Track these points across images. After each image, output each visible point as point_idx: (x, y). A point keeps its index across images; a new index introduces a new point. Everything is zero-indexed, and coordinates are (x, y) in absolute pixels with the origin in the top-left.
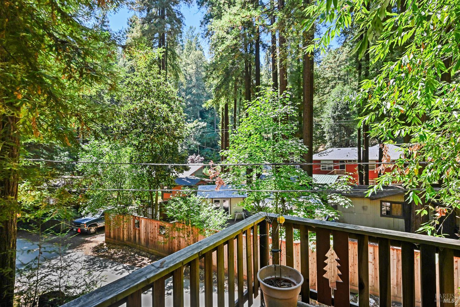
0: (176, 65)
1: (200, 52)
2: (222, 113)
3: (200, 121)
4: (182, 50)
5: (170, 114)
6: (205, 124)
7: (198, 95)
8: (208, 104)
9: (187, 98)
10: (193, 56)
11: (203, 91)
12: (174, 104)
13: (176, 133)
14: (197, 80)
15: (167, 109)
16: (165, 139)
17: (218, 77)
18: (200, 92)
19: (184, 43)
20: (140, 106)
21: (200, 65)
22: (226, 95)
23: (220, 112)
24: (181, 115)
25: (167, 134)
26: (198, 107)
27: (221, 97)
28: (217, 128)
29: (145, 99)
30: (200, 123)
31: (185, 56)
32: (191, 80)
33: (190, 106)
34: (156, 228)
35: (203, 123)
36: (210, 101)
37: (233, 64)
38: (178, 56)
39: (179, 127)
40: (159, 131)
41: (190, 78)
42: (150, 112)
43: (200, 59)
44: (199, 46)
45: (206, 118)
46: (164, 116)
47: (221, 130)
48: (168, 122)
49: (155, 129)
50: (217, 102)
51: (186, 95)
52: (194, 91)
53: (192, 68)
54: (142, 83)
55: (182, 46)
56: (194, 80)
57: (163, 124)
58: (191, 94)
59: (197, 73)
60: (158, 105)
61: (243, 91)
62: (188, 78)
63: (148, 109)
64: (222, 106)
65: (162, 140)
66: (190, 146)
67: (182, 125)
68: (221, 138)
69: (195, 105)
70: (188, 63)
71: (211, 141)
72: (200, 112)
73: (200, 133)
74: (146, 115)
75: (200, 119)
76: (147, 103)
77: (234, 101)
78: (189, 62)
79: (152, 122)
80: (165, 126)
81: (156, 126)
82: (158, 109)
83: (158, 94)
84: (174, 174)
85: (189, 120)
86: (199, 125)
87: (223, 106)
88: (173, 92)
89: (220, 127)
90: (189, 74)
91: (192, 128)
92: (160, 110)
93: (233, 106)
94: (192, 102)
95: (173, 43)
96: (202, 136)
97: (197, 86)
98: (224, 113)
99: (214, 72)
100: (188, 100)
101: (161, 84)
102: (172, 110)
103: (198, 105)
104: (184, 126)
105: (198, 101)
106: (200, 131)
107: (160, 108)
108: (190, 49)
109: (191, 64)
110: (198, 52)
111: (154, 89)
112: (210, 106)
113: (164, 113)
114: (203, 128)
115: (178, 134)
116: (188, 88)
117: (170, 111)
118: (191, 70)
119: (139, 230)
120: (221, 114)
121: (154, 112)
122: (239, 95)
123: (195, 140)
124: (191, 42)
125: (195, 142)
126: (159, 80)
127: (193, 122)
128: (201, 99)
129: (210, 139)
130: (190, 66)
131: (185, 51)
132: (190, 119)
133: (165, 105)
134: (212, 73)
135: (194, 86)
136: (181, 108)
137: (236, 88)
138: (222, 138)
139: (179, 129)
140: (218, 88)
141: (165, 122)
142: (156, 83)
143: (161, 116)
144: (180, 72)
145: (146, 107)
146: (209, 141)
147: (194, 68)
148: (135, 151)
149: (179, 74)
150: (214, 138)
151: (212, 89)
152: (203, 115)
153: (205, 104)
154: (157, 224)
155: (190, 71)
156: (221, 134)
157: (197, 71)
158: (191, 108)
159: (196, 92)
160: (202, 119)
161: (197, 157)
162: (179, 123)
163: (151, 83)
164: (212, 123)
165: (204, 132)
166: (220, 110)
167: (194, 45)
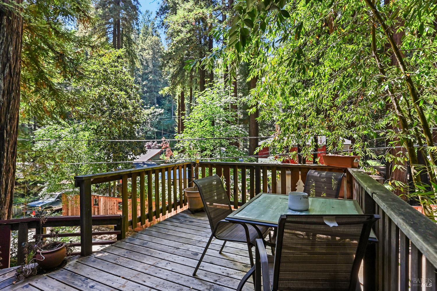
0: (132, 51)
1: (157, 38)
2: (179, 101)
3: (157, 108)
4: (138, 34)
5: (128, 101)
6: (162, 111)
7: (155, 82)
8: (165, 91)
9: (144, 83)
10: (149, 42)
11: (160, 78)
12: (132, 91)
13: (134, 118)
14: (154, 66)
15: (125, 96)
16: (122, 124)
17: (174, 66)
18: (157, 78)
19: (140, 27)
20: (99, 92)
21: (157, 51)
22: (182, 83)
23: (176, 99)
24: (138, 101)
25: (125, 119)
26: (155, 93)
27: (177, 85)
28: (174, 115)
29: (103, 86)
30: (157, 110)
31: (141, 41)
32: (148, 66)
33: (147, 92)
34: (115, 205)
35: (160, 109)
36: (166, 88)
37: (188, 55)
38: (134, 43)
39: (136, 113)
40: (117, 116)
41: (146, 63)
42: (108, 98)
43: (157, 45)
44: (155, 32)
45: (164, 104)
46: (122, 102)
47: (177, 116)
48: (126, 108)
49: (114, 114)
50: (173, 90)
51: (143, 81)
52: (151, 77)
53: (149, 53)
54: (100, 71)
55: (138, 30)
56: (151, 66)
57: (121, 110)
58: (148, 80)
59: (154, 58)
60: (116, 92)
61: (198, 80)
62: (144, 63)
63: (106, 95)
64: (178, 93)
65: (120, 124)
66: (146, 133)
67: (140, 111)
68: (177, 125)
69: (152, 91)
70: (144, 48)
71: (168, 128)
72: (157, 99)
73: (157, 120)
74: (104, 101)
75: (157, 105)
76: (106, 90)
77: (189, 90)
78: (146, 47)
79: (111, 107)
80: (123, 111)
81: (114, 112)
82: (116, 95)
83: (116, 81)
84: (132, 156)
85: (145, 106)
86: (155, 112)
87: (180, 94)
88: (130, 80)
89: (177, 114)
90: (146, 60)
91: (148, 115)
92: (118, 97)
93: (189, 94)
94: (148, 88)
95: (129, 29)
96: (159, 122)
97: (155, 73)
98: (180, 101)
99: (170, 62)
100: (144, 86)
101: (118, 72)
102: (129, 97)
103: (155, 91)
104: (141, 112)
105: (155, 88)
106: (157, 118)
107: (118, 95)
108: (146, 34)
109: (148, 49)
110: (155, 38)
111: (112, 77)
112: (166, 93)
113: (122, 100)
114: (160, 114)
115: (136, 119)
116: (144, 74)
117: (127, 98)
118: (148, 55)
119: (98, 208)
120: (177, 102)
121: (112, 98)
122: (194, 84)
123: (152, 126)
124: (148, 27)
125: (152, 129)
126: (117, 68)
127: (150, 108)
128: (158, 86)
129: (167, 125)
130: (147, 51)
131: (141, 35)
132: (147, 106)
133: (123, 93)
134: (168, 62)
135: (151, 72)
136: (138, 95)
137: (192, 77)
138: (179, 124)
139: (136, 115)
140: (174, 76)
141: (123, 108)
142: (113, 71)
143: (119, 102)
144: (136, 58)
145: (104, 93)
146: (166, 128)
147: (151, 53)
148: (93, 135)
149: (135, 60)
150: (171, 124)
151: (168, 77)
152: (160, 101)
153: (162, 91)
154: (116, 201)
155: (147, 57)
156: (177, 121)
157: (154, 57)
158: (148, 94)
159: (153, 78)
160: (159, 105)
161: (154, 144)
162: (136, 109)
163: (109, 71)
164: (169, 110)
165: (161, 119)
166: (177, 97)
167: (150, 30)
